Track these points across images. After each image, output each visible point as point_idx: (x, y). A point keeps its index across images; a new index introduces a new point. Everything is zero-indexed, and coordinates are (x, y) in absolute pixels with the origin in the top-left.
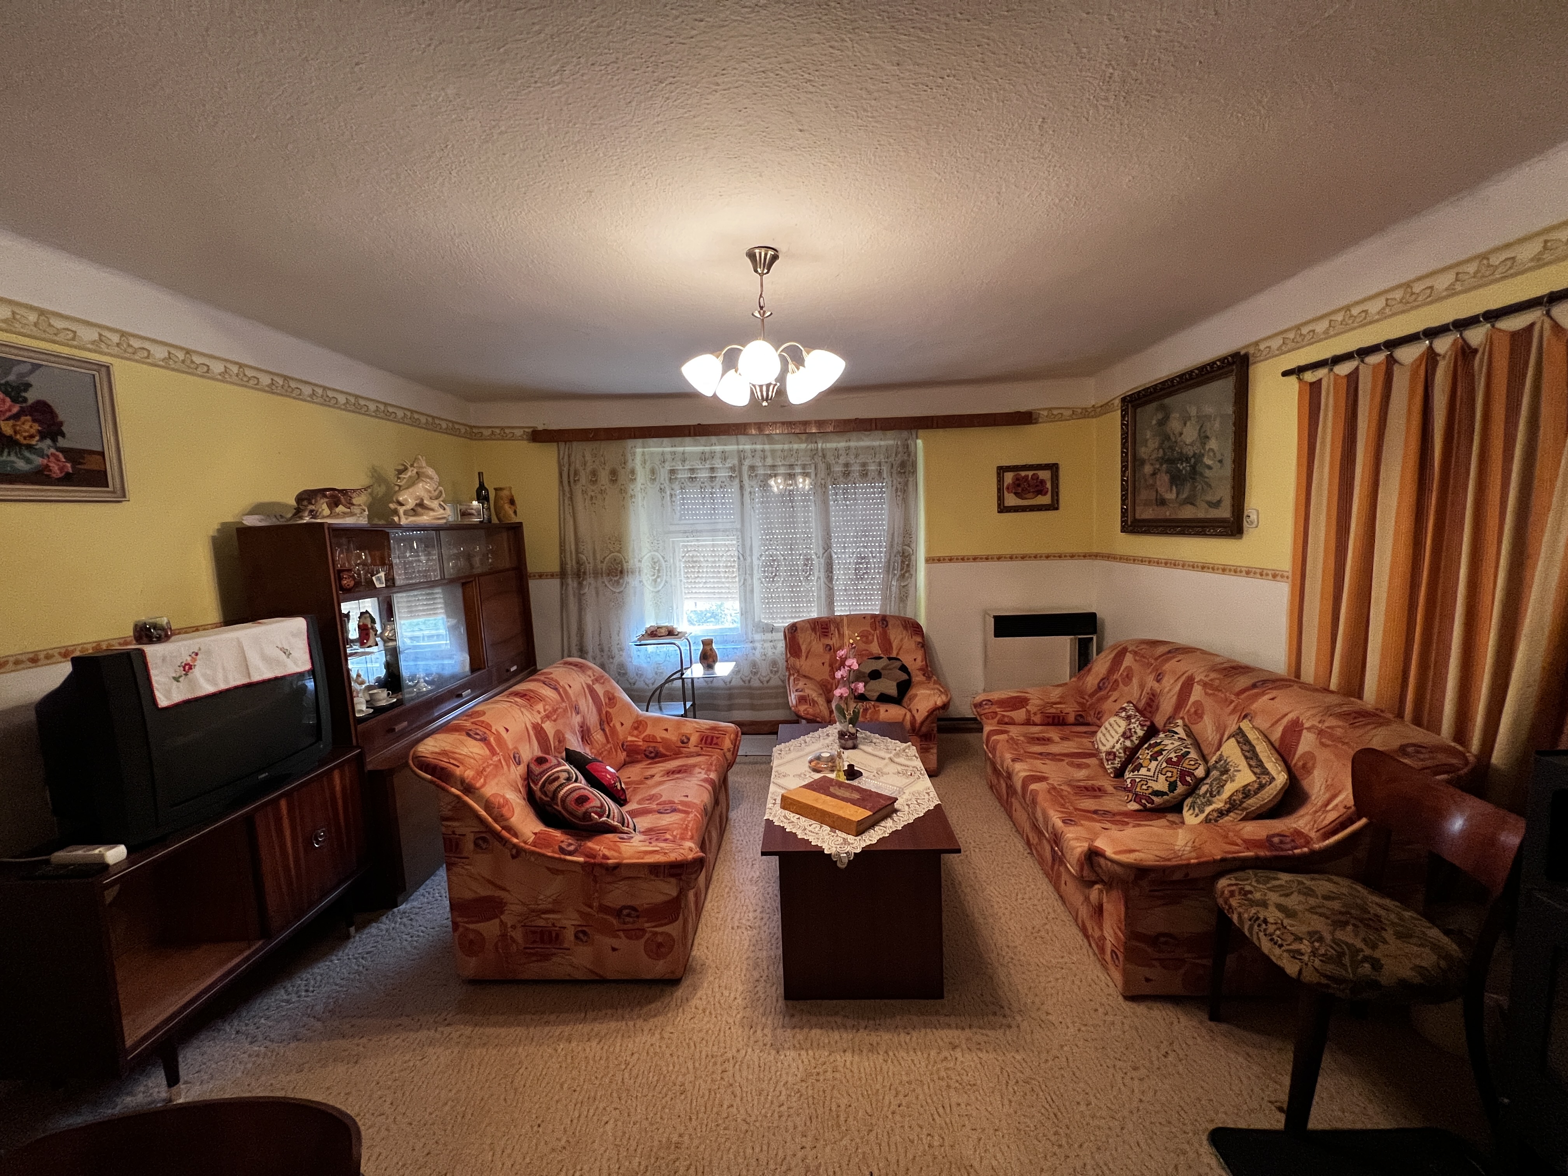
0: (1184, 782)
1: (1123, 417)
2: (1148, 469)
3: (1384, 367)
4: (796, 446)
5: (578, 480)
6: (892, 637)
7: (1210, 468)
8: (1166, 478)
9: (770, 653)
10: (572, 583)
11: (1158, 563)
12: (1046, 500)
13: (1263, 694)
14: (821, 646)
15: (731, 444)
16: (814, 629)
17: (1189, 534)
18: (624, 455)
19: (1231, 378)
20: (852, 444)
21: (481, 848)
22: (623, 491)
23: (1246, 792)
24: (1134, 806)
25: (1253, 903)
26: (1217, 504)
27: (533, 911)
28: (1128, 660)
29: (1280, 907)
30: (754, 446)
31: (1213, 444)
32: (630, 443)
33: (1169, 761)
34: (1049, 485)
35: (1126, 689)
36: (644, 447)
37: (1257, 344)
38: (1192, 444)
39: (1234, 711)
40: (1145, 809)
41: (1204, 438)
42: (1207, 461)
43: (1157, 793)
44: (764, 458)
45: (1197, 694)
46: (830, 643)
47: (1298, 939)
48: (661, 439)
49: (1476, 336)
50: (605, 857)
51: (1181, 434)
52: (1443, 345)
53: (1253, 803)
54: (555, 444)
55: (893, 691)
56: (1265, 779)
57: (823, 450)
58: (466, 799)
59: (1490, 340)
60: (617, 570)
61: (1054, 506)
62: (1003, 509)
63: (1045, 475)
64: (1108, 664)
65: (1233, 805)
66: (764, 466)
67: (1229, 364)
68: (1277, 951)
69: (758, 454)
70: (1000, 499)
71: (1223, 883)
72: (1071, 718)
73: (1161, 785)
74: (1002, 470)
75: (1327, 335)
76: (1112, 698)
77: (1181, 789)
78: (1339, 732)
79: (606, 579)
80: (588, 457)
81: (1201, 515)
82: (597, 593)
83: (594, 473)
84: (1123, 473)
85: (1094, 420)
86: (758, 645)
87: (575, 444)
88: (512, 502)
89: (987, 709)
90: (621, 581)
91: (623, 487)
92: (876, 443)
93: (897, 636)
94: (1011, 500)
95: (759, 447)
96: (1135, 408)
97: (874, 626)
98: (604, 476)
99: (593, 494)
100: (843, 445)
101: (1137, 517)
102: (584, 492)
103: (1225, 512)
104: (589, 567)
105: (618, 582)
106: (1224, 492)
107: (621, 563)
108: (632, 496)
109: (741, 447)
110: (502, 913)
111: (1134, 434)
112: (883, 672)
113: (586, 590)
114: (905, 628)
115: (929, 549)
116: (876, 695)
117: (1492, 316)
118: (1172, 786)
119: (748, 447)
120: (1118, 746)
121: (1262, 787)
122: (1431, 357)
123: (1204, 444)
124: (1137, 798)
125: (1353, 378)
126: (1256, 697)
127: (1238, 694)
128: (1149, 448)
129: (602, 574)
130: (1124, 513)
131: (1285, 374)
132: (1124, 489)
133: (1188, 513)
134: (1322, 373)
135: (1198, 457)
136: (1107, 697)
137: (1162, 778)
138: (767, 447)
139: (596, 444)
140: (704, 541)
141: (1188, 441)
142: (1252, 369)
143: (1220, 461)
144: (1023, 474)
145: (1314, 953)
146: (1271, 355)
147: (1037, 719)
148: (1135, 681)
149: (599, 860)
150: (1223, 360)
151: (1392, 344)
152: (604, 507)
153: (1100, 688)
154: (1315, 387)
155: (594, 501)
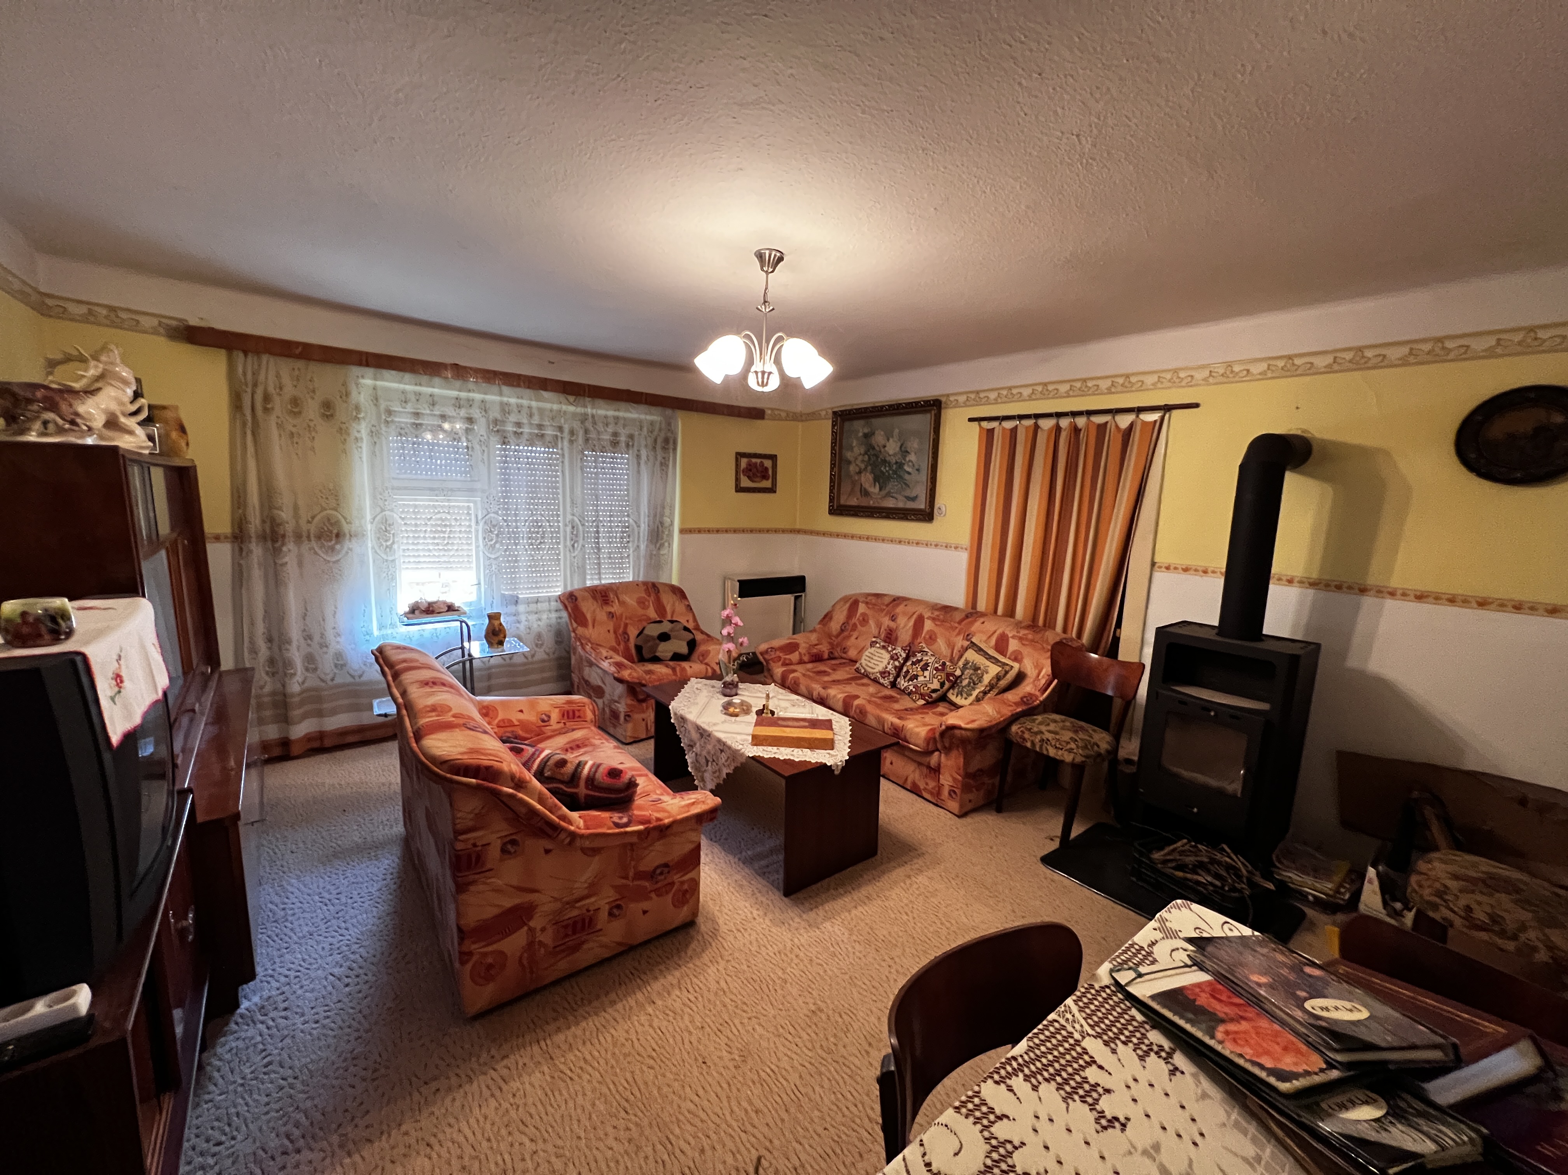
0: (949, 680)
1: (833, 426)
2: (852, 468)
3: (1032, 429)
4: (564, 407)
5: (273, 409)
6: (665, 602)
7: (909, 473)
8: (870, 477)
9: (535, 626)
10: (257, 551)
11: (860, 538)
12: (767, 484)
13: (975, 621)
14: (604, 614)
15: (493, 394)
16: (594, 598)
17: (894, 518)
18: (344, 384)
19: (928, 415)
20: (621, 414)
21: (509, 853)
22: (343, 432)
23: (998, 678)
24: (922, 702)
25: (1036, 733)
26: (914, 499)
27: (568, 903)
28: (862, 608)
29: (1049, 731)
30: (520, 401)
31: (912, 457)
32: (356, 370)
33: (936, 669)
34: (770, 472)
35: (864, 629)
36: (375, 379)
37: (948, 395)
38: (895, 455)
39: (959, 634)
40: (928, 703)
41: (905, 452)
42: (906, 468)
43: (934, 691)
44: (531, 415)
45: (928, 625)
46: (612, 610)
47: (1068, 743)
48: (401, 374)
49: (1081, 422)
50: (658, 819)
51: (884, 447)
52: (1064, 423)
53: (1003, 683)
54: (223, 353)
55: (684, 650)
56: (1007, 668)
57: (593, 416)
58: (520, 795)
59: (1087, 426)
60: (331, 532)
61: (772, 490)
62: (739, 489)
63: (768, 463)
64: (845, 613)
65: (992, 686)
66: (531, 424)
67: (931, 405)
68: (1060, 752)
69: (525, 411)
70: (737, 480)
71: (1014, 728)
72: (826, 656)
73: (936, 685)
74: (739, 455)
75: (996, 402)
76: (854, 636)
77: (947, 685)
78: (1030, 637)
79: (314, 544)
80: (286, 381)
81: (901, 505)
82: (300, 564)
83: (295, 402)
84: (832, 469)
85: (800, 424)
86: (523, 618)
87: (265, 358)
88: (182, 430)
89: (773, 655)
90: (338, 547)
91: (344, 426)
92: (643, 417)
93: (669, 601)
94: (745, 482)
95: (525, 402)
96: (843, 421)
97: (647, 591)
98: (312, 409)
99: (294, 430)
100: (611, 413)
101: (842, 502)
102: (280, 426)
103: (921, 504)
104: (289, 528)
105: (332, 549)
106: (921, 491)
107: (337, 523)
108: (356, 439)
109: (505, 399)
110: (531, 918)
111: (841, 440)
112: (672, 634)
113: (286, 559)
114: (674, 593)
115: (683, 520)
116: (670, 655)
117: (1090, 413)
118: (942, 685)
119: (513, 401)
120: (890, 667)
121: (1007, 673)
122: (1058, 429)
123: (904, 458)
124: (922, 696)
125: (1014, 430)
126: (972, 623)
127: (960, 622)
128: (855, 452)
129: (309, 537)
130: (831, 500)
131: (971, 420)
132: (831, 481)
133: (890, 503)
134: (994, 424)
135: (900, 465)
136: (849, 636)
137: (935, 681)
138: (534, 404)
139: (300, 364)
140: (456, 501)
141: (891, 452)
142: (943, 412)
143: (918, 470)
144: (754, 460)
145: (1078, 747)
146: (957, 405)
147: (806, 658)
148: (872, 623)
149: (654, 824)
150: (926, 402)
151: (1037, 416)
152: (313, 449)
153: (842, 631)
154: (991, 432)
155: (295, 439)
